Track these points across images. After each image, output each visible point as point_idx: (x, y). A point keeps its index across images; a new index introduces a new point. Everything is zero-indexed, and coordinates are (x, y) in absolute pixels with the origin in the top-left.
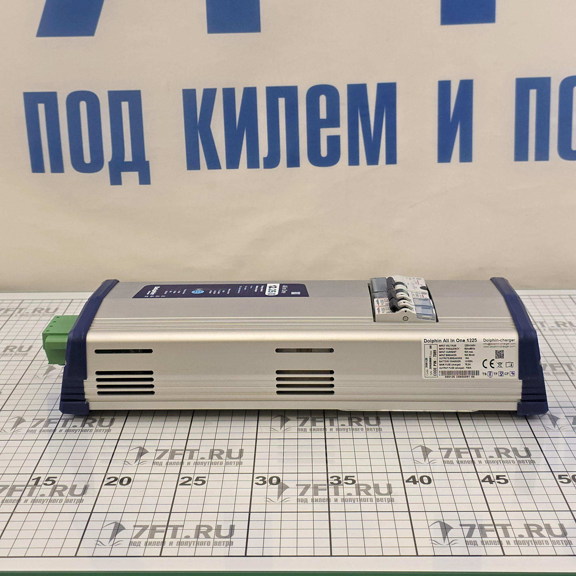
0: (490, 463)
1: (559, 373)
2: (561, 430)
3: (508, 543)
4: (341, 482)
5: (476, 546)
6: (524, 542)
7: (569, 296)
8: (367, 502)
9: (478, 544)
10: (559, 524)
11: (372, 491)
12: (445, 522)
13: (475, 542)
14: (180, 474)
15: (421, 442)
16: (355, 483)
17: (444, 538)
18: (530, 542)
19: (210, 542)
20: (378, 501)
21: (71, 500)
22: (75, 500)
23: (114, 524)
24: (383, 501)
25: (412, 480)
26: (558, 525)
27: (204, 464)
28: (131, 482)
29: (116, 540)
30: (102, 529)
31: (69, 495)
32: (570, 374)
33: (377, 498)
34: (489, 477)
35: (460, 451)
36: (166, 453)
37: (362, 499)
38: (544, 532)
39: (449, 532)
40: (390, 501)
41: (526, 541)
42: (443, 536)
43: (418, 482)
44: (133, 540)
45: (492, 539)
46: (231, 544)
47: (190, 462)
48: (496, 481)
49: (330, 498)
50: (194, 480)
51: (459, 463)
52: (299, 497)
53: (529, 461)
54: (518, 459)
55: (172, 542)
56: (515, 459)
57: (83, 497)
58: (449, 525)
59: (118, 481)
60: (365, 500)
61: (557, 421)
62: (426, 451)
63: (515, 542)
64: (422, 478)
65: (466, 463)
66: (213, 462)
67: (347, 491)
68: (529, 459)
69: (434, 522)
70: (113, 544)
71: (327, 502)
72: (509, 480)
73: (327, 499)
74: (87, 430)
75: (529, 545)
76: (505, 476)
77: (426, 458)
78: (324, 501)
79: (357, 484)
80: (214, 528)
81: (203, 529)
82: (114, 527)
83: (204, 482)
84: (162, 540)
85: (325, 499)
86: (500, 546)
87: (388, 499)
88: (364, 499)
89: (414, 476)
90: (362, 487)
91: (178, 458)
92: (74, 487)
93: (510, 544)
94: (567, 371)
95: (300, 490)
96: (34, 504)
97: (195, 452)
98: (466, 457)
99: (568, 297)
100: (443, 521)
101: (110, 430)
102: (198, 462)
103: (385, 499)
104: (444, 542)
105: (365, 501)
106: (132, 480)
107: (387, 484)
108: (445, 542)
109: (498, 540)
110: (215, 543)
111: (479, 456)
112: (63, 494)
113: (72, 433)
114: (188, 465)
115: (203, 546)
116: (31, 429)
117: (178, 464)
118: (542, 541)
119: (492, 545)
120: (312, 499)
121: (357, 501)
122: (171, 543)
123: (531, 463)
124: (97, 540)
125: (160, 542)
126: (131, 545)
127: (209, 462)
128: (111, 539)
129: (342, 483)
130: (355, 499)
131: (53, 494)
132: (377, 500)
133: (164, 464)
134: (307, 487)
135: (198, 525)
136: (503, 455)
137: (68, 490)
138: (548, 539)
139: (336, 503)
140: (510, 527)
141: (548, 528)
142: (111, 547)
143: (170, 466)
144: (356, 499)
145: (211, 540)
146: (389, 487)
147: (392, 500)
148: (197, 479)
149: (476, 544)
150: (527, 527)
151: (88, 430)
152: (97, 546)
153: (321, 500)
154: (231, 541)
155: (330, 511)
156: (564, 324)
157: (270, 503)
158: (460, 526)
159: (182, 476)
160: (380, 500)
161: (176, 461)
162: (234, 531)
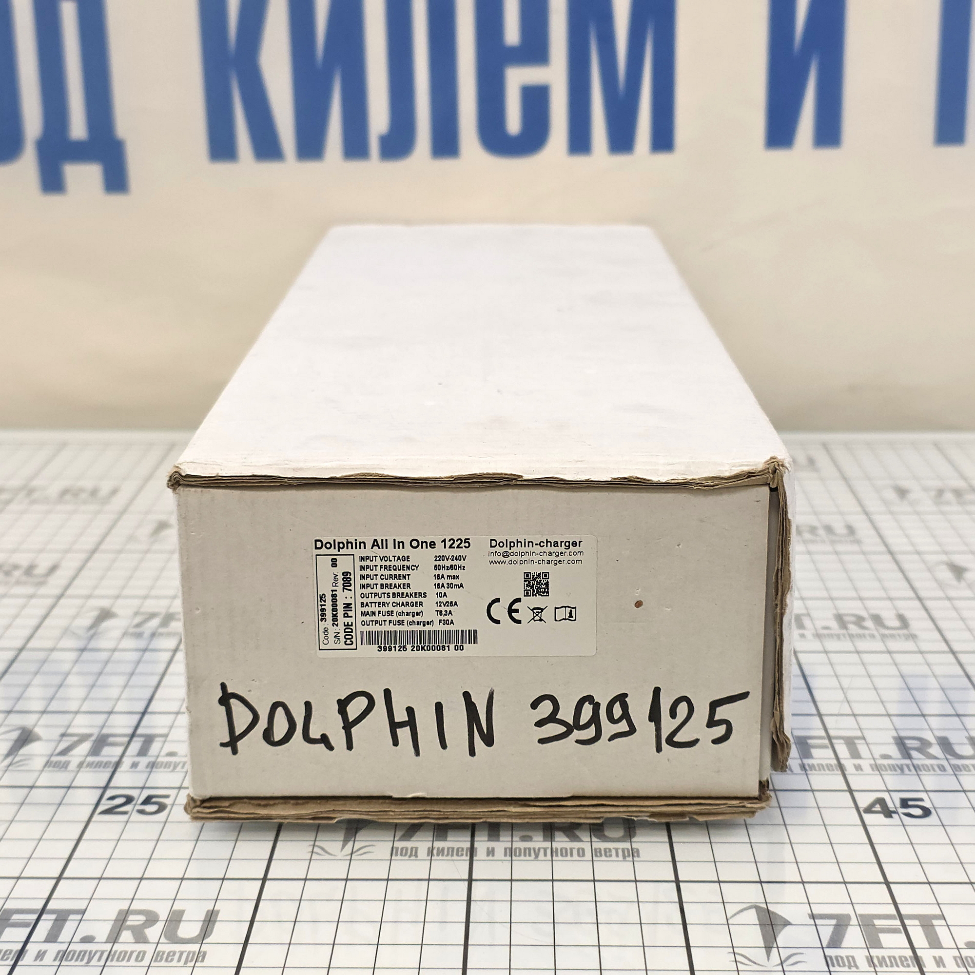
0: (884, 769)
3: (939, 962)
5: (854, 969)
8: (569, 858)
9: (858, 964)
11: (583, 832)
12: (771, 908)
13: (850, 958)
14: (106, 788)
17: (768, 948)
19: (145, 952)
20: (598, 854)
24: (611, 856)
27: (172, 768)
33: (597, 847)
34: (881, 802)
35: (807, 743)
36: (85, 741)
37: (557, 849)
40: (629, 856)
42: (765, 942)
45: (897, 953)
46: (200, 959)
47: (139, 762)
48: (901, 811)
49: (475, 846)
50: (140, 802)
51: (806, 770)
52: (397, 845)
54: (953, 762)
55: (46, 952)
56: (944, 763)
60: (565, 853)
63: (958, 960)
65: (824, 770)
71: (467, 855)
72: (933, 810)
73: (467, 849)
76: (921, 800)
78: (460, 854)
80: (163, 915)
81: (134, 920)
83: (162, 808)
84: (20, 946)
85: (463, 849)
86: (917, 969)
87: (624, 850)
88: (564, 851)
91: (111, 753)
93: (944, 966)
97: (156, 739)
98: (823, 755)
100: (764, 906)
102: (158, 763)
103: (617, 850)
104: (768, 959)
105: (564, 855)
108: (770, 958)
109: (912, 954)
110: (158, 956)
111: (855, 754)
114: (131, 768)
115: (124, 963)
117: (108, 767)
119: (895, 969)
120: (429, 848)
121: (545, 855)
122: (41, 955)
125: (11, 951)
127: (184, 763)
130: (539, 849)
132: (596, 852)
133: (73, 766)
135: (124, 910)
136: (914, 754)
139: (490, 858)
140: (943, 922)
143: (88, 769)
144: (542, 851)
145: (150, 949)
146: (629, 826)
147: (634, 853)
148: (148, 801)
149: (852, 964)
153: (453, 851)
154: (202, 949)
155: (474, 878)
157: (321, 857)
158: (810, 918)
159: (109, 793)
160: (603, 852)
161: (105, 760)
162: (214, 925)
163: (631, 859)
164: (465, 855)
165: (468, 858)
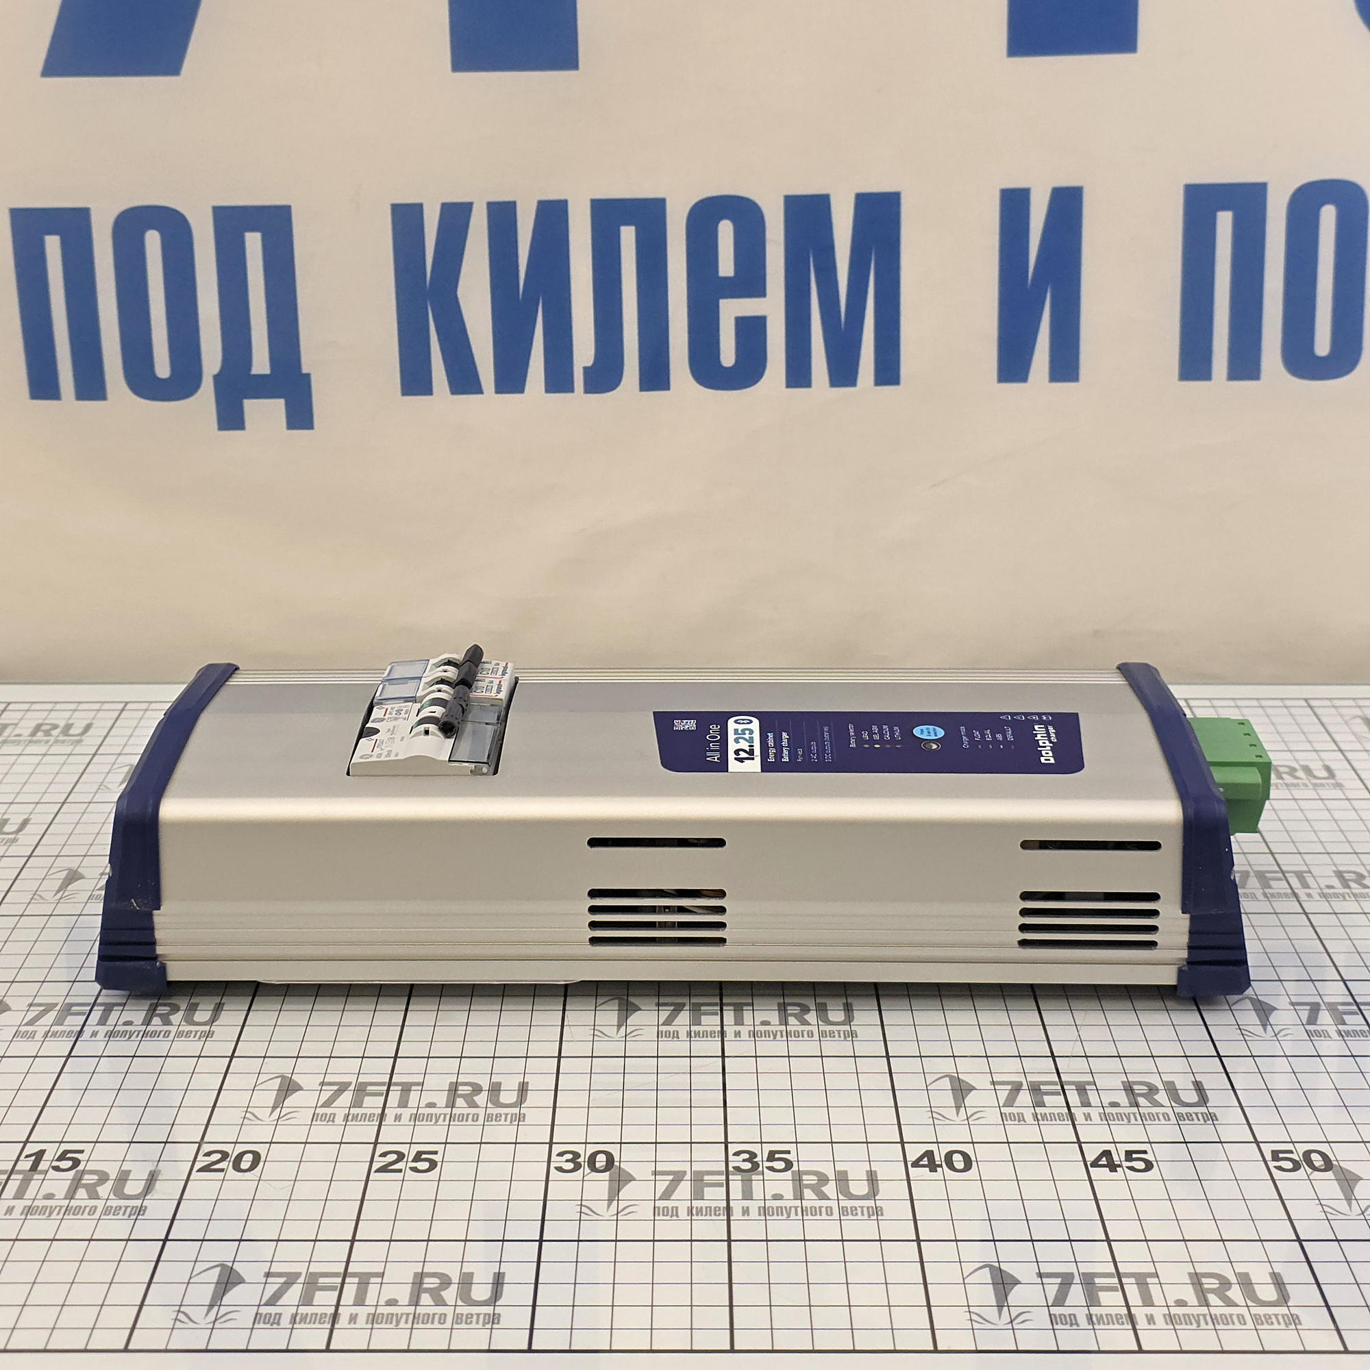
1: (1277, 893)
2: (1279, 1039)
3: (1150, 1319)
4: (759, 1167)
5: (1075, 1327)
6: (1187, 1319)
7: (1306, 700)
8: (818, 1217)
9: (1079, 1322)
10: (1270, 1273)
11: (830, 1189)
12: (1003, 1267)
13: (1072, 1316)
14: (376, 1143)
15: (948, 1066)
16: (792, 1169)
18: (1201, 1317)
19: (445, 1315)
20: (845, 1213)
21: (116, 1207)
22: (126, 1207)
23: (219, 1269)
24: (857, 1214)
25: (925, 1161)
26: (1268, 1275)
27: (434, 1120)
28: (261, 1164)
29: (223, 1310)
30: (191, 1281)
31: (112, 1196)
32: (1303, 897)
33: (844, 1205)
34: (1107, 1153)
35: (1040, 1090)
36: (345, 1091)
37: (806, 1207)
38: (1235, 1293)
39: (1010, 1291)
40: (873, 1215)
41: (1193, 1315)
43: (941, 1166)
44: (264, 1310)
45: (1113, 1311)
46: (496, 1321)
47: (401, 1114)
48: (1126, 1164)
49: (731, 1205)
50: (411, 1158)
51: (1038, 1120)
52: (658, 1204)
53: (1202, 1114)
54: (1177, 1110)
55: (357, 1315)
56: (1169, 1111)
57: (145, 1201)
58: (1013, 1276)
59: (229, 1162)
60: (815, 1211)
61: (1270, 1014)
62: (961, 1090)
63: (1167, 1316)
64: (949, 1157)
65: (1056, 1120)
66: (455, 1114)
67: (772, 1188)
68: (1204, 1110)
69: (978, 1266)
70: (216, 1320)
71: (724, 1215)
72: (1155, 1164)
73: (724, 1208)
74: (156, 1031)
75: (1199, 1325)
76: (1145, 1152)
77: (961, 1107)
78: (717, 1213)
79: (796, 1171)
80: (455, 1279)
81: (430, 1283)
82: (219, 1276)
83: (433, 1164)
84: (332, 1310)
85: (719, 1208)
86: (1130, 1327)
87: (868, 1208)
88: (813, 1208)
89: (932, 1152)
90: (809, 1179)
91: (373, 1104)
92: (123, 1177)
93: (1154, 1324)
94: (1296, 891)
95: (662, 1186)
96: (28, 1218)
97: (413, 1088)
98: (1054, 1102)
99: (1303, 703)
100: (997, 1264)
101: (211, 1033)
102: (420, 1115)
103: (862, 1208)
104: (1000, 1318)
105: (814, 1214)
106: (263, 1158)
107: (867, 1171)
108: (1002, 1316)
109: (1126, 1312)
110: (458, 1319)
111: (1086, 1104)
112: (97, 1194)
113: (121, 1039)
114: (395, 1121)
115: (429, 1326)
116: (23, 1029)
117: (373, 1120)
118: (1231, 1315)
119: (1111, 1326)
120: (688, 1208)
121: (797, 1215)
122: (353, 1318)
123: (1209, 1120)
124: (177, 1308)
125: (326, 1314)
126: (259, 1323)
127: (445, 1115)
128: (211, 1306)
129: (760, 1169)
130: (790, 1208)
131: (75, 1192)
132: (843, 1211)
133: (339, 1119)
134: (678, 1177)
135: (418, 1273)
136: (1141, 1101)
137: (110, 1184)
138: (1244, 1311)
139: (746, 1217)
140: (1156, 1280)
141: (1246, 1283)
142: (211, 1326)
143: (354, 1123)
144: (793, 1210)
145: (449, 1311)
146: (872, 1178)
147: (878, 1211)
148: (418, 1157)
149: (1074, 1322)
150: (1196, 1280)
151: (161, 1032)
152: (178, 1324)
153: (711, 1211)
154: (496, 1312)
155: (732, 1238)
156: (1292, 771)
157: (590, 1218)
158: (1038, 1277)
159: (381, 1149)
160: (849, 1211)
161: (369, 1111)
162: (502, 1287)
163: (875, 1217)
164: (722, 1214)
165: (725, 1218)
